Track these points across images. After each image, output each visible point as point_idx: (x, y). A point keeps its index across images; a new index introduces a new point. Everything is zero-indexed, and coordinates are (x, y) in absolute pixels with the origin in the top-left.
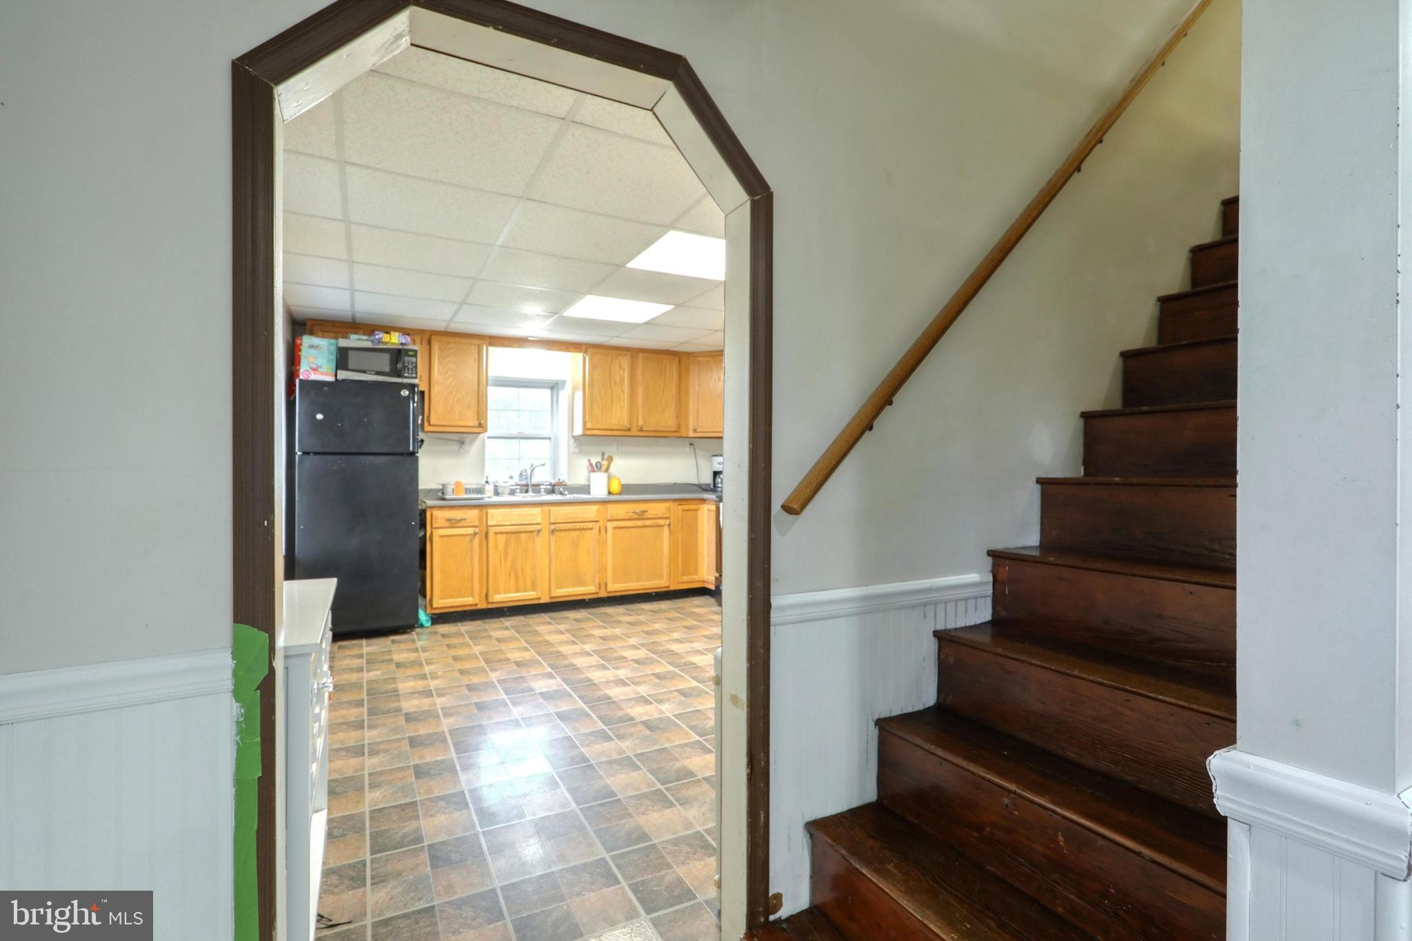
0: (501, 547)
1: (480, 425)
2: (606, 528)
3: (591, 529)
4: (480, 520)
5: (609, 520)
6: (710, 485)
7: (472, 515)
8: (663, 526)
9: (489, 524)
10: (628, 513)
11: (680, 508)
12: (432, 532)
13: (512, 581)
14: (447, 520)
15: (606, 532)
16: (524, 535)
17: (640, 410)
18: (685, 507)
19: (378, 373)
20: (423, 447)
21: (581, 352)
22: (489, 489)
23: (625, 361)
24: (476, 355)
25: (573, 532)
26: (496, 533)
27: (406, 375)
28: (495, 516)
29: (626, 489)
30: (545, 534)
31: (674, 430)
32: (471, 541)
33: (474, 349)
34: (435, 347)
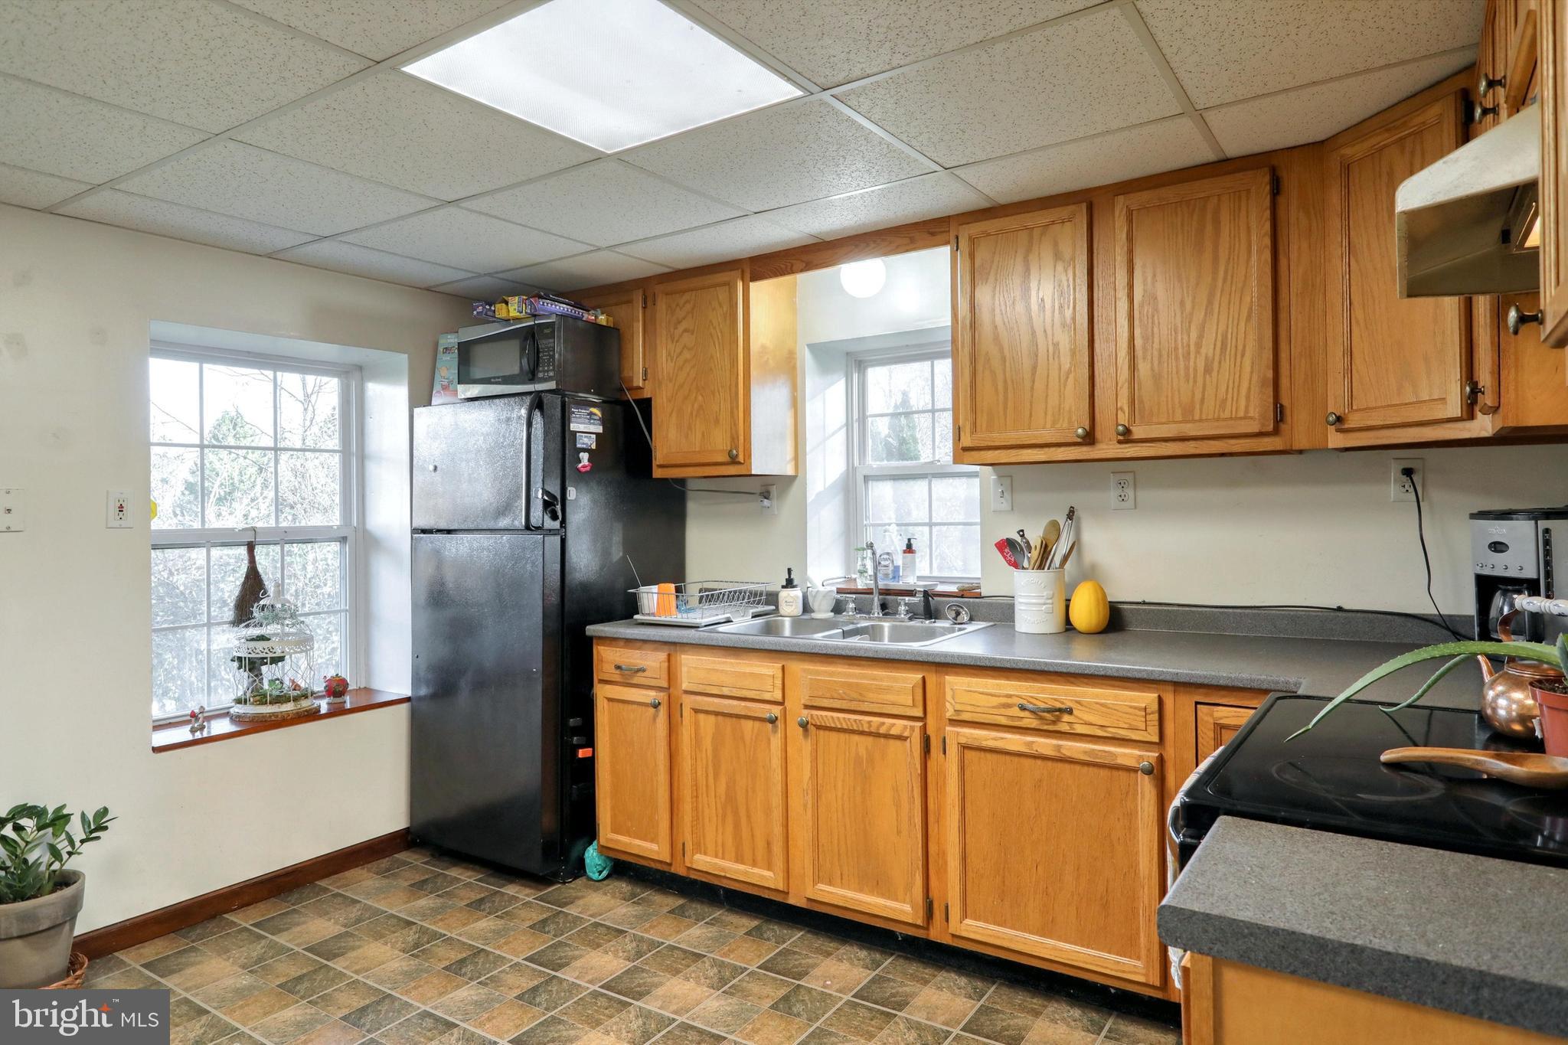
0: (707, 743)
1: (733, 460)
2: (944, 742)
3: (900, 738)
4: (669, 676)
5: (952, 721)
7: (657, 661)
8: (1133, 771)
9: (683, 687)
10: (1007, 705)
11: (1208, 716)
12: (599, 688)
13: (729, 828)
14: (617, 668)
15: (945, 753)
16: (750, 723)
17: (1124, 374)
18: (1227, 717)
19: (506, 379)
21: (946, 243)
23: (1070, 235)
24: (726, 306)
25: (856, 738)
26: (695, 710)
30: (789, 729)
31: (1258, 429)
32: (651, 719)
33: (724, 294)
34: (661, 307)
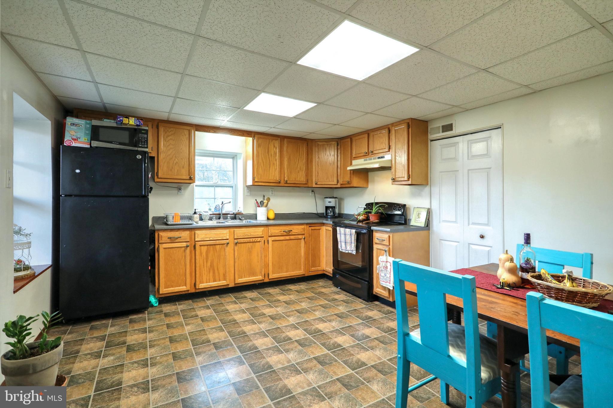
0: (204, 254)
1: (190, 179)
2: (268, 241)
3: (259, 242)
4: (191, 238)
5: (269, 236)
6: (324, 213)
7: (185, 235)
8: (301, 239)
9: (196, 240)
10: (281, 231)
11: (310, 228)
12: (159, 246)
13: (211, 274)
14: (168, 238)
15: (268, 243)
16: (218, 246)
17: (286, 171)
18: (313, 228)
19: (120, 144)
20: (152, 192)
21: (251, 137)
22: (197, 217)
23: (277, 143)
24: (187, 136)
25: (248, 244)
26: (200, 246)
27: (140, 145)
28: (200, 235)
29: (278, 216)
30: (231, 245)
31: (305, 183)
32: (185, 251)
33: (186, 132)
34: (161, 130)
